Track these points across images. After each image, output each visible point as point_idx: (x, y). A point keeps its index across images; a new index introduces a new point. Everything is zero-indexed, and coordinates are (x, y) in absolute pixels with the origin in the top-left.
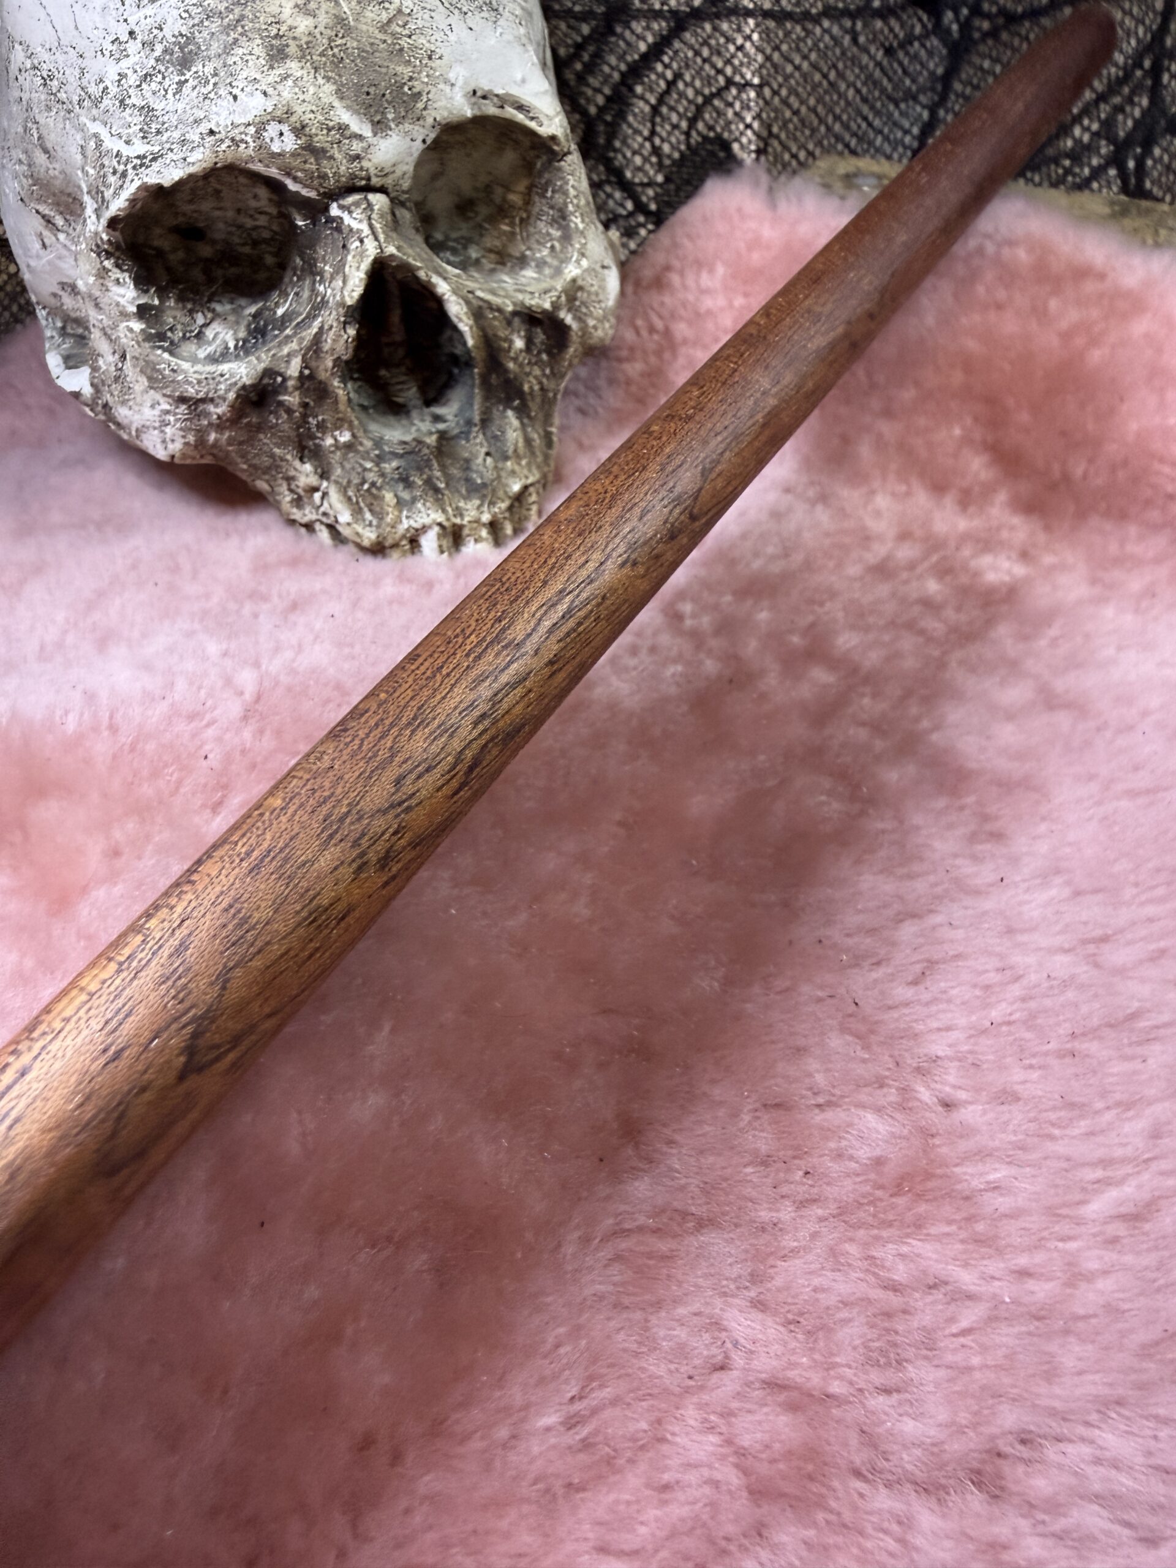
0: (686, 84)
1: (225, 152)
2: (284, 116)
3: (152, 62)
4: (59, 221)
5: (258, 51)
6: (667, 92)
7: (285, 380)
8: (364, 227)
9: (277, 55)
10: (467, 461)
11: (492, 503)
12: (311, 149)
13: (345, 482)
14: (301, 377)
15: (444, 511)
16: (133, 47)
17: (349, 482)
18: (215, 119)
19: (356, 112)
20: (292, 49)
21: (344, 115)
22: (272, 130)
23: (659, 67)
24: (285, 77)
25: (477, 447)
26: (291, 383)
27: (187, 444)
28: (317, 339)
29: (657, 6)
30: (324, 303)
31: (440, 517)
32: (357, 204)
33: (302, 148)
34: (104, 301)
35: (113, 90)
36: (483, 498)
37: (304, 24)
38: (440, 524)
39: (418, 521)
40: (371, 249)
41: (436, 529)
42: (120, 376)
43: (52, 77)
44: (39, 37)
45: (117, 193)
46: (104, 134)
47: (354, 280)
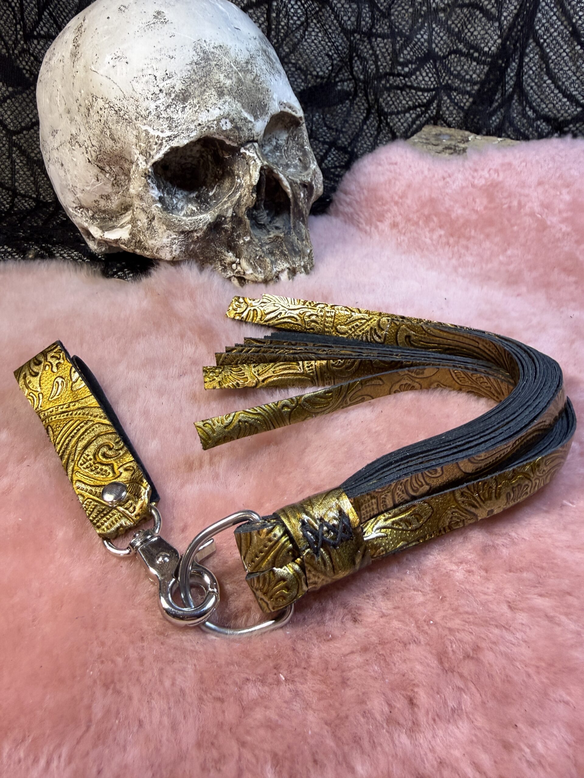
1: (205, 132)
2: (227, 116)
3: (170, 100)
4: (107, 168)
5: (214, 93)
7: (225, 218)
8: (255, 155)
9: (221, 94)
10: (292, 243)
11: (304, 258)
12: (237, 128)
13: (249, 257)
14: (232, 217)
15: (289, 263)
16: (161, 96)
17: (251, 257)
18: (200, 120)
19: (249, 113)
20: (226, 91)
21: (245, 115)
22: (223, 121)
24: (225, 102)
25: (294, 237)
26: (228, 220)
27: (181, 251)
28: (239, 200)
30: (241, 186)
31: (288, 266)
32: (251, 147)
33: (234, 127)
35: (154, 112)
36: (300, 256)
37: (228, 82)
38: (288, 268)
39: (279, 268)
40: (259, 164)
41: (287, 270)
42: (150, 227)
43: (120, 110)
44: (113, 95)
45: (157, 152)
46: (150, 130)
47: (256, 175)
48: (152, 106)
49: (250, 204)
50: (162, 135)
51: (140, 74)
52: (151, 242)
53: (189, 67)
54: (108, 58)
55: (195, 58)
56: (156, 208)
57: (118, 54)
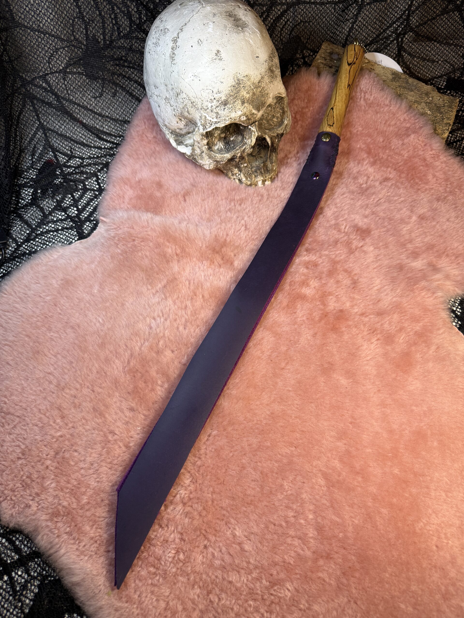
0: (290, 22)
1: (233, 121)
2: (245, 114)
3: (219, 104)
4: (183, 119)
5: (240, 103)
6: (285, 24)
7: (236, 157)
8: (255, 130)
9: (243, 103)
12: (248, 119)
13: (245, 173)
14: (240, 156)
16: (215, 101)
18: (231, 116)
19: (256, 110)
20: (246, 101)
21: (253, 111)
22: (242, 117)
23: (283, 18)
24: (245, 107)
25: (269, 162)
26: (238, 157)
27: (214, 167)
28: (244, 150)
29: (284, 2)
30: (246, 143)
31: (263, 178)
32: (254, 125)
34: (201, 143)
35: (210, 108)
37: (248, 96)
39: (258, 179)
40: (257, 134)
41: (262, 180)
42: (201, 155)
43: (194, 102)
44: (191, 95)
45: (210, 127)
46: (207, 116)
47: (254, 141)
48: (210, 105)
49: (249, 152)
50: (212, 120)
51: (206, 88)
52: (200, 161)
53: (230, 89)
54: (190, 75)
55: (233, 84)
56: (205, 148)
57: (196, 74)
